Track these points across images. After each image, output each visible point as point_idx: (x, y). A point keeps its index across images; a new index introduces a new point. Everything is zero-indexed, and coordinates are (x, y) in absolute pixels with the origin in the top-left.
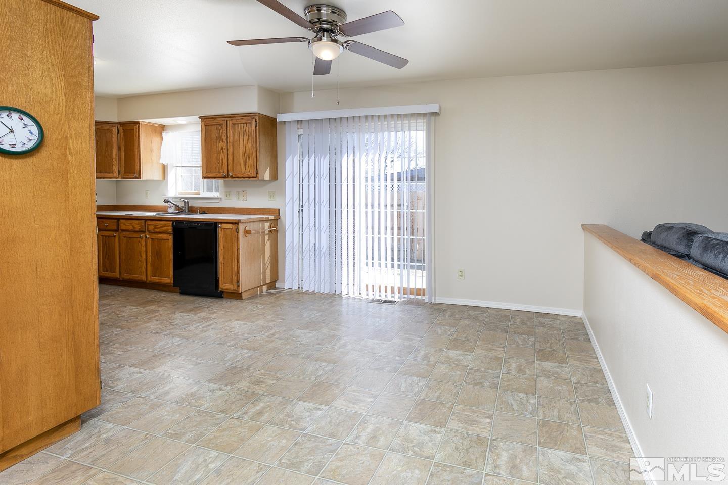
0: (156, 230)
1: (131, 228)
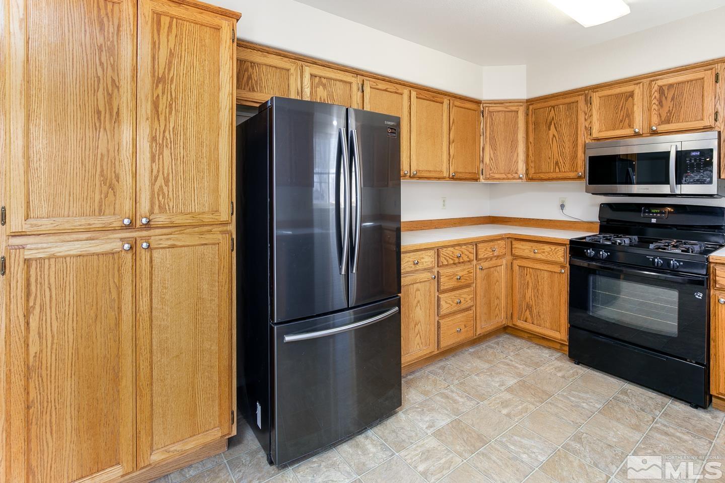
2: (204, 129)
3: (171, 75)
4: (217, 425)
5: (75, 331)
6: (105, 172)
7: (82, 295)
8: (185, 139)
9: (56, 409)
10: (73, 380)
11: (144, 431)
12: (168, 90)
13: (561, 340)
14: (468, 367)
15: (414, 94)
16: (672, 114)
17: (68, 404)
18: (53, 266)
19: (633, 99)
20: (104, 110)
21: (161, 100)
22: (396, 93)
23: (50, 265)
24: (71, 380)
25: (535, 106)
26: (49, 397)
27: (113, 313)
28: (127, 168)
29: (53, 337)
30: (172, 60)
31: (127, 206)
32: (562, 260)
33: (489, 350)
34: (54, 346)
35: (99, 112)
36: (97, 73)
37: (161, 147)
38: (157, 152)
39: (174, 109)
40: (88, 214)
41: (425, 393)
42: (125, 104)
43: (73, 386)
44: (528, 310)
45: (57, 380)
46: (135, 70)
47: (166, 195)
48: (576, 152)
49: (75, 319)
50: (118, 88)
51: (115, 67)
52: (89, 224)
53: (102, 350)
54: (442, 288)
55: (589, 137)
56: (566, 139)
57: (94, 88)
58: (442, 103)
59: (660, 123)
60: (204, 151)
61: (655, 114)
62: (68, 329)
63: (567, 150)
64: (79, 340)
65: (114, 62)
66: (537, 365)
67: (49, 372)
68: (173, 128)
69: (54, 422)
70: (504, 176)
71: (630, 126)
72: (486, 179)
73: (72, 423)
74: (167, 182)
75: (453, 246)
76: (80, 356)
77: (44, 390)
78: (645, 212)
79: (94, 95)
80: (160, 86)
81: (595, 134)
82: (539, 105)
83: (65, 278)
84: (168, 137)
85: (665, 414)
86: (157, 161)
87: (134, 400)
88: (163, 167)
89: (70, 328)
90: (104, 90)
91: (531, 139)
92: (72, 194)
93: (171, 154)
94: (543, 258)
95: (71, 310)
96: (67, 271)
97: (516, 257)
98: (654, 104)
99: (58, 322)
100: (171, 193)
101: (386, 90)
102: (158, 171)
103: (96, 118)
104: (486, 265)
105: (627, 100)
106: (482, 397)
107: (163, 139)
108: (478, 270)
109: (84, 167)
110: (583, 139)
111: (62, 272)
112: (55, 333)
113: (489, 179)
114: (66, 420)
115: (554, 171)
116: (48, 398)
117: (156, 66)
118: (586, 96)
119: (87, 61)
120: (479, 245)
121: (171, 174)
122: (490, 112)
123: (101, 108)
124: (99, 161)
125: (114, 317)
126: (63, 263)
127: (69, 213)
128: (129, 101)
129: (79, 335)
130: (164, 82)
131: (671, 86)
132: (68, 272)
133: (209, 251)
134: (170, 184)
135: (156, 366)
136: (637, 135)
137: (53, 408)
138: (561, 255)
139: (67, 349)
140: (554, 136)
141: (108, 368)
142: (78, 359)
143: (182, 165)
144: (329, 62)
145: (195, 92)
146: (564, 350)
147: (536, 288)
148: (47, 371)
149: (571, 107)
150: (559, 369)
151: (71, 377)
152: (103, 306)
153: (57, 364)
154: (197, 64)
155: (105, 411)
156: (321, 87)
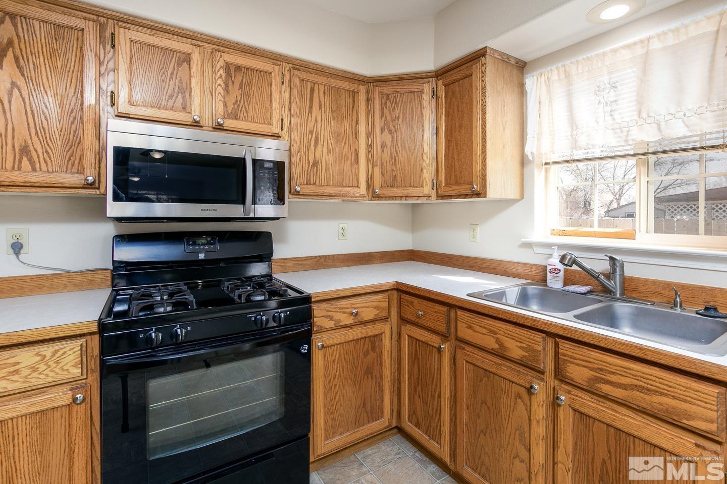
0: (606, 389)
1: (490, 343)
16: (240, 107)
19: (190, 68)
55: (109, 109)
59: (226, 116)
61: (220, 100)
71: (186, 108)
78: (189, 245)
81: (124, 108)
98: (220, 85)
105: (179, 65)
110: (96, 110)
115: (17, 169)
131: (238, 68)
138: (72, 363)
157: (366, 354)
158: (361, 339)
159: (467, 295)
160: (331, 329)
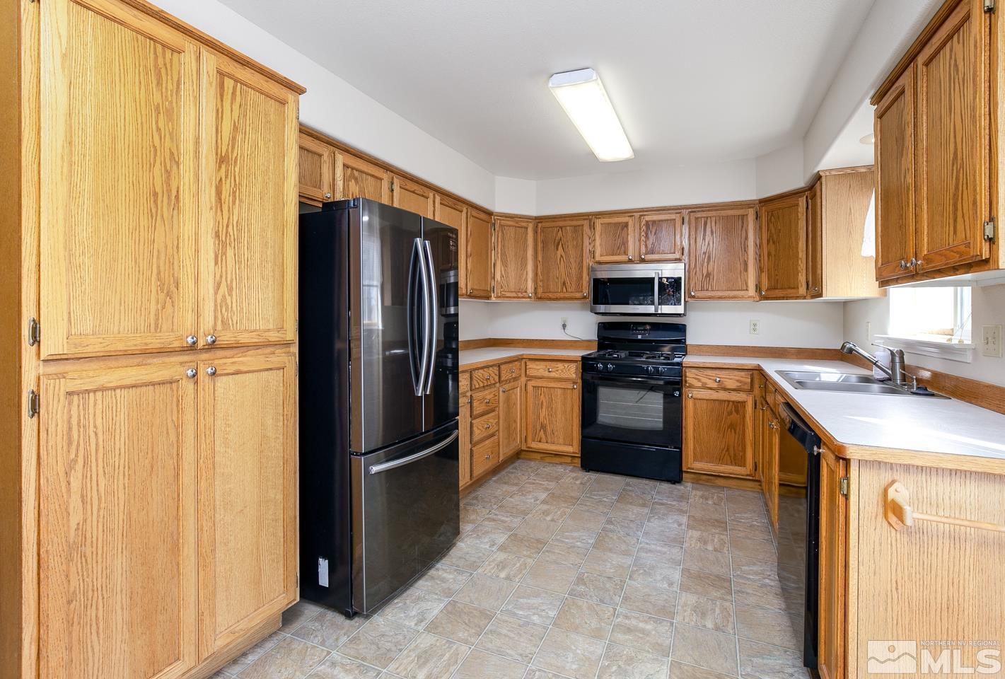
2: (268, 227)
3: (235, 155)
4: (281, 592)
5: (127, 489)
6: (162, 274)
7: (135, 438)
8: (250, 237)
9: (103, 598)
10: (124, 557)
11: (208, 611)
12: (231, 173)
13: (574, 453)
14: (498, 493)
15: (438, 199)
16: (655, 246)
17: (119, 589)
18: (99, 402)
19: (628, 230)
20: (161, 192)
21: (224, 185)
22: (423, 196)
23: (95, 401)
24: (122, 556)
25: (544, 224)
26: (95, 584)
27: (171, 462)
28: (189, 270)
29: (99, 499)
30: (236, 136)
31: (189, 319)
32: (574, 376)
33: (510, 475)
34: (101, 513)
35: (156, 194)
36: (153, 142)
37: (224, 245)
38: (220, 251)
39: (237, 198)
40: (142, 331)
41: (473, 522)
42: (187, 187)
43: (124, 564)
44: (542, 430)
45: (105, 560)
46: (197, 142)
47: (230, 307)
48: (581, 273)
49: (126, 474)
50: (178, 164)
51: (174, 136)
52: (146, 344)
53: (159, 511)
54: (475, 413)
55: (592, 260)
56: (572, 260)
57: (150, 161)
58: (461, 212)
59: (647, 253)
60: (268, 253)
61: (643, 244)
62: (118, 487)
63: (573, 272)
64: (132, 501)
65: (173, 129)
66: (557, 479)
67: (94, 549)
68: (237, 222)
69: (101, 618)
70: (514, 295)
71: (625, 253)
72: (498, 297)
73: (123, 615)
74: (230, 290)
75: (482, 368)
76: (133, 523)
77: (89, 575)
78: (633, 330)
79: (150, 171)
80: (223, 166)
81: (598, 258)
82: (547, 224)
83: (114, 418)
84: (231, 234)
85: (658, 492)
86: (220, 264)
87: (197, 572)
88: (226, 271)
89: (121, 486)
90: (161, 165)
91: (540, 258)
92: (123, 302)
93: (235, 255)
94: (556, 376)
95: (122, 462)
96: (116, 409)
97: (530, 378)
98: (643, 235)
99: (105, 478)
100: (234, 305)
101: (413, 192)
102: (221, 277)
103: (152, 202)
104: (507, 387)
105: (622, 229)
106: (525, 513)
107: (226, 236)
108: (501, 392)
109: (137, 266)
110: (588, 261)
111: (110, 409)
112: (103, 495)
113: (500, 297)
114: (116, 612)
115: (562, 291)
116: (93, 586)
117: (219, 141)
118: (590, 220)
119: (142, 123)
120: (502, 367)
121: (234, 280)
122: (501, 226)
123: (158, 189)
124: (155, 260)
125: (173, 467)
126: (112, 397)
127: (119, 329)
128: (191, 184)
129: (132, 494)
130: (227, 163)
131: (654, 222)
132: (118, 410)
133: (275, 377)
134: (234, 293)
135: (219, 525)
136: (630, 261)
137: (100, 597)
138: (573, 372)
139: (117, 515)
140: (561, 256)
141: (166, 535)
142: (130, 527)
143: (246, 270)
144: (361, 152)
145: (260, 179)
146: (575, 463)
147: (550, 407)
148: (92, 547)
149: (577, 230)
150: (576, 479)
151: (122, 552)
152: (160, 453)
153: (105, 536)
154: (261, 144)
155: (163, 593)
156: (353, 181)
157: (730, 413)
158: (725, 401)
159: (775, 371)
160: (699, 388)
